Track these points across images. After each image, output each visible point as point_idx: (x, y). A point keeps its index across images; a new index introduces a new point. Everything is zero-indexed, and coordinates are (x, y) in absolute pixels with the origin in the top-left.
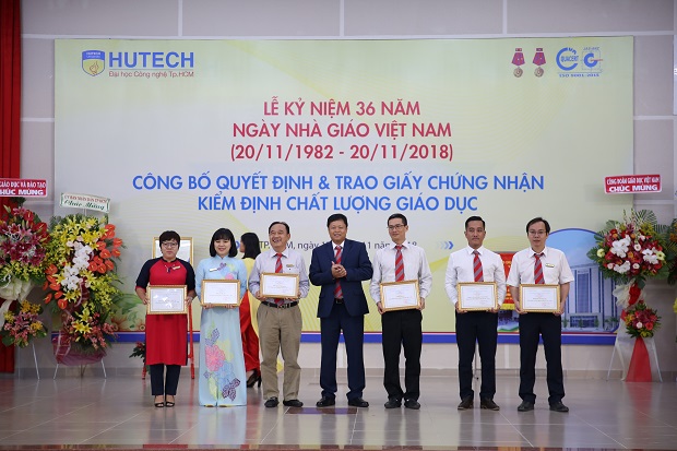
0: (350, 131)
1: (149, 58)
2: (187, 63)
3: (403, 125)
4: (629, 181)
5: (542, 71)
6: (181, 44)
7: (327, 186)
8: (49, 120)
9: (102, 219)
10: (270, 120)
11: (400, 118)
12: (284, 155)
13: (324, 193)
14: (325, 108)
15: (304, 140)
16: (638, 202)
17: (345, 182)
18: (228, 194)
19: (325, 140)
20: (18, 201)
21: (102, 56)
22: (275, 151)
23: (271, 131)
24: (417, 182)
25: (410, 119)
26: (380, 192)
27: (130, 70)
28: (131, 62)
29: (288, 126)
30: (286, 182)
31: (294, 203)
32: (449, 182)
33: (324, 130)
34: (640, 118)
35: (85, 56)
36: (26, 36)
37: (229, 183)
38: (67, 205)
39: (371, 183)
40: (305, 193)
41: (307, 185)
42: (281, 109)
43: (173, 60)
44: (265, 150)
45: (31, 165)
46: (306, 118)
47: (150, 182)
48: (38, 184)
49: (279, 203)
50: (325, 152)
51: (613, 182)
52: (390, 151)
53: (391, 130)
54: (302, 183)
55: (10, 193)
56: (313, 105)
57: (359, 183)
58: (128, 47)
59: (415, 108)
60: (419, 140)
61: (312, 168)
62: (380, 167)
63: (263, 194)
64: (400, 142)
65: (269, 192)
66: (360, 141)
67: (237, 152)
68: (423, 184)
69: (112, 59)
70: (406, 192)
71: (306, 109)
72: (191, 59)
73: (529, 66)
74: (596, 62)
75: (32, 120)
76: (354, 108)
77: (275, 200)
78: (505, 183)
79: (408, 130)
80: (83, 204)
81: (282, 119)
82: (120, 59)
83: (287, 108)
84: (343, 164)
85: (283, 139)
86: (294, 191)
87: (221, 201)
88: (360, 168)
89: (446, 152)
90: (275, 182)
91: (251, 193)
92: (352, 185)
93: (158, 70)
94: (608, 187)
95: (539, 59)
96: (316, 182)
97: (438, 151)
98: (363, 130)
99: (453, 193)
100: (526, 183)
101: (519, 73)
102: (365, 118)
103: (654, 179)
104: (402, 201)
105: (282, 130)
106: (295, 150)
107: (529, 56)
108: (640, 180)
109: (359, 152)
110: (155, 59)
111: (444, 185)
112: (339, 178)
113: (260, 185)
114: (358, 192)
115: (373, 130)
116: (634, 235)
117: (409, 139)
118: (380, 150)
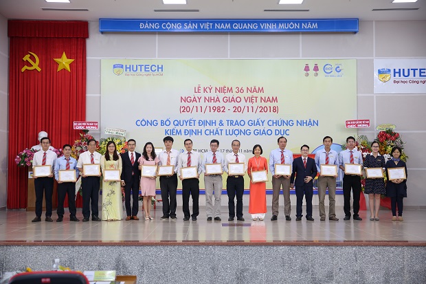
0: (233, 100)
1: (143, 67)
2: (160, 70)
3: (256, 98)
4: (356, 123)
5: (317, 74)
6: (157, 61)
7: (222, 125)
8: (99, 95)
9: (123, 140)
10: (197, 95)
11: (255, 94)
12: (203, 110)
13: (221, 128)
14: (222, 90)
15: (212, 104)
16: (359, 132)
17: (231, 123)
18: (178, 128)
19: (221, 104)
20: (85, 131)
21: (122, 66)
22: (199, 109)
23: (198, 100)
24: (263, 123)
25: (259, 95)
26: (246, 127)
27: (135, 73)
28: (135, 69)
29: (205, 98)
30: (204, 123)
31: (208, 132)
32: (277, 123)
33: (221, 100)
34: (360, 95)
35: (114, 67)
36: (88, 58)
37: (179, 123)
38: (108, 133)
39: (242, 123)
40: (213, 128)
41: (214, 124)
42: (202, 90)
43: (154, 68)
44: (195, 108)
45: (90, 115)
46: (213, 94)
47: (144, 123)
48: (95, 124)
49: (201, 132)
50: (222, 110)
51: (349, 123)
52: (250, 109)
53: (251, 100)
54: (211, 123)
55: (82, 128)
56: (216, 88)
57: (237, 123)
58: (134, 62)
59: (261, 90)
60: (263, 104)
61: (216, 116)
62: (247, 116)
63: (194, 128)
64: (255, 105)
65: (197, 127)
66: (237, 105)
67: (182, 110)
68: (265, 123)
69: (126, 68)
70: (258, 127)
71: (213, 90)
72: (162, 68)
73: (311, 72)
74: (340, 70)
75: (90, 95)
76: (235, 90)
77: (200, 131)
78: (302, 123)
79: (259, 99)
80: (115, 133)
81: (202, 94)
82: (130, 68)
83: (205, 90)
84: (230, 115)
85: (203, 104)
86: (208, 127)
87: (175, 131)
88: (237, 117)
89: (275, 110)
90: (199, 123)
91: (189, 128)
92: (234, 124)
93: (147, 73)
94: (347, 125)
95: (316, 68)
96: (218, 123)
97: (272, 109)
98: (238, 100)
99: (278, 128)
100: (311, 123)
101: (307, 75)
102: (240, 94)
103: (367, 122)
104: (256, 131)
105: (202, 99)
106: (208, 108)
107: (311, 67)
108: (360, 122)
109: (237, 109)
110: (145, 68)
111: (275, 124)
112: (228, 121)
113: (193, 124)
114: (237, 127)
115: (243, 100)
116: (359, 146)
117: (259, 103)
118: (246, 108)
